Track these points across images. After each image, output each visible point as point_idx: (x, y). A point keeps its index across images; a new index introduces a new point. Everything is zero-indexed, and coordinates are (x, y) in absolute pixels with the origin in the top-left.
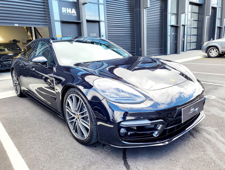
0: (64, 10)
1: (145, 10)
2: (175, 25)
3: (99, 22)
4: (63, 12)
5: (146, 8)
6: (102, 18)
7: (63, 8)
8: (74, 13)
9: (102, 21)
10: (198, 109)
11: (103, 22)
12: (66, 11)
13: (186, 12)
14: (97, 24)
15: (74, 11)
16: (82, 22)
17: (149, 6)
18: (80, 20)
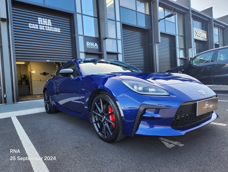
0: (88, 44)
1: (156, 45)
2: (184, 58)
3: (117, 54)
4: (87, 45)
5: (157, 43)
6: (120, 51)
7: (87, 42)
8: (96, 47)
9: (119, 53)
10: (212, 106)
11: (121, 54)
12: (90, 45)
13: (193, 46)
14: (116, 56)
15: (96, 45)
16: (103, 54)
17: (160, 41)
18: (101, 52)
